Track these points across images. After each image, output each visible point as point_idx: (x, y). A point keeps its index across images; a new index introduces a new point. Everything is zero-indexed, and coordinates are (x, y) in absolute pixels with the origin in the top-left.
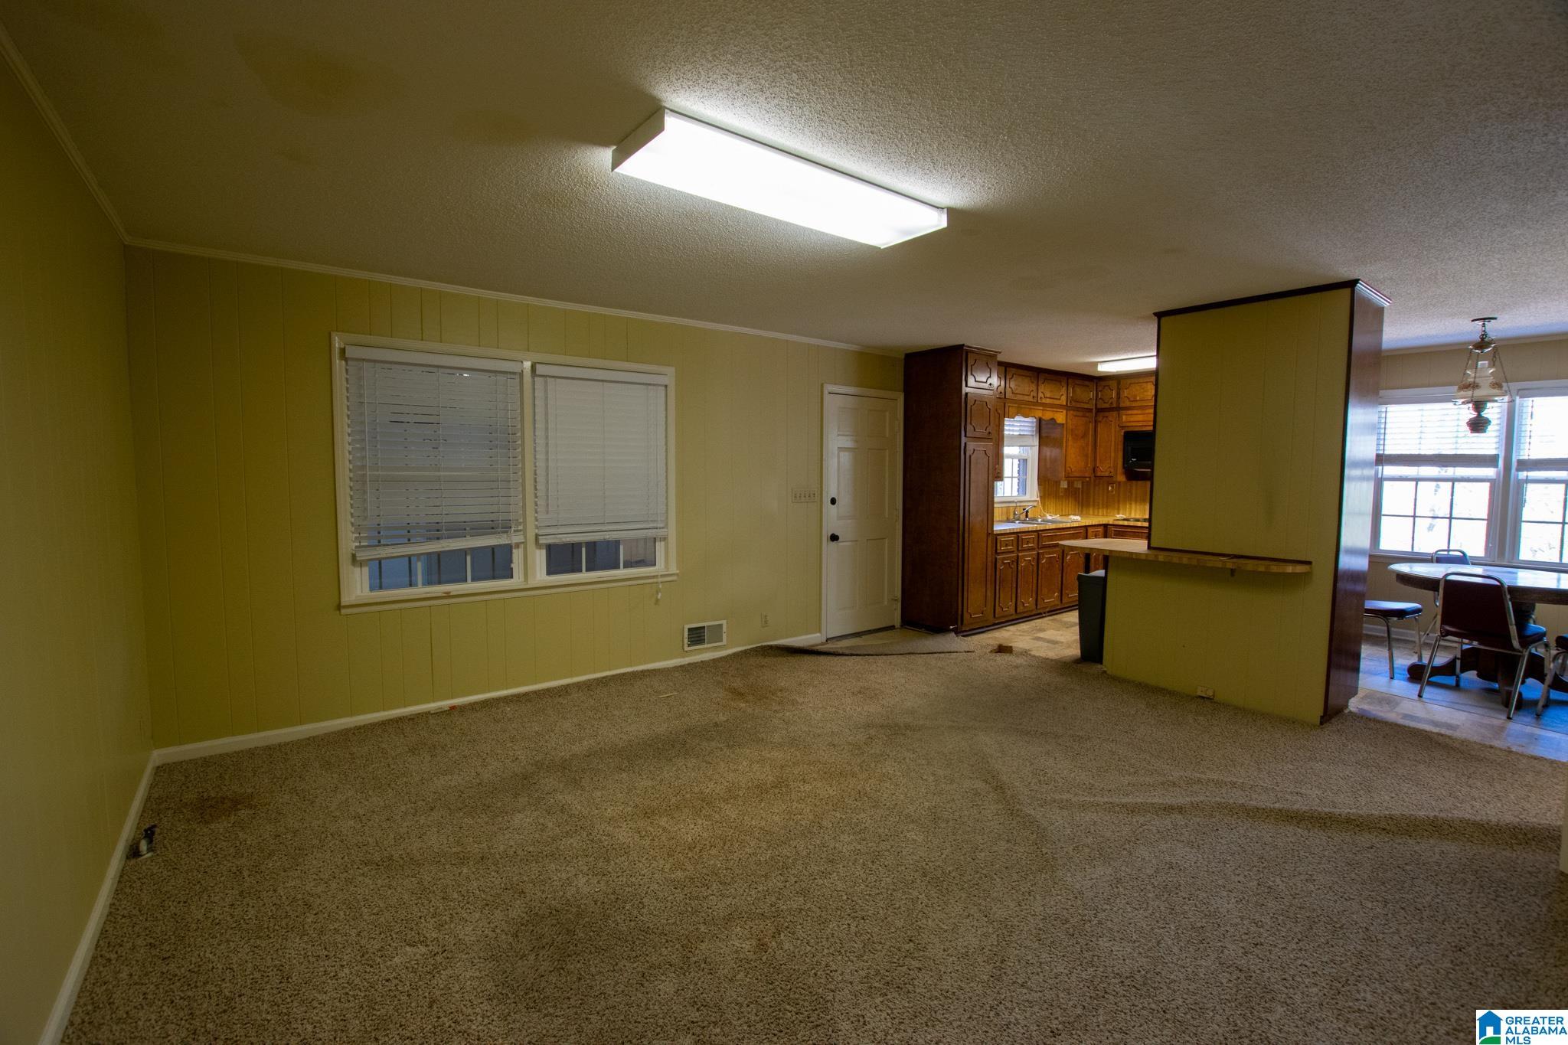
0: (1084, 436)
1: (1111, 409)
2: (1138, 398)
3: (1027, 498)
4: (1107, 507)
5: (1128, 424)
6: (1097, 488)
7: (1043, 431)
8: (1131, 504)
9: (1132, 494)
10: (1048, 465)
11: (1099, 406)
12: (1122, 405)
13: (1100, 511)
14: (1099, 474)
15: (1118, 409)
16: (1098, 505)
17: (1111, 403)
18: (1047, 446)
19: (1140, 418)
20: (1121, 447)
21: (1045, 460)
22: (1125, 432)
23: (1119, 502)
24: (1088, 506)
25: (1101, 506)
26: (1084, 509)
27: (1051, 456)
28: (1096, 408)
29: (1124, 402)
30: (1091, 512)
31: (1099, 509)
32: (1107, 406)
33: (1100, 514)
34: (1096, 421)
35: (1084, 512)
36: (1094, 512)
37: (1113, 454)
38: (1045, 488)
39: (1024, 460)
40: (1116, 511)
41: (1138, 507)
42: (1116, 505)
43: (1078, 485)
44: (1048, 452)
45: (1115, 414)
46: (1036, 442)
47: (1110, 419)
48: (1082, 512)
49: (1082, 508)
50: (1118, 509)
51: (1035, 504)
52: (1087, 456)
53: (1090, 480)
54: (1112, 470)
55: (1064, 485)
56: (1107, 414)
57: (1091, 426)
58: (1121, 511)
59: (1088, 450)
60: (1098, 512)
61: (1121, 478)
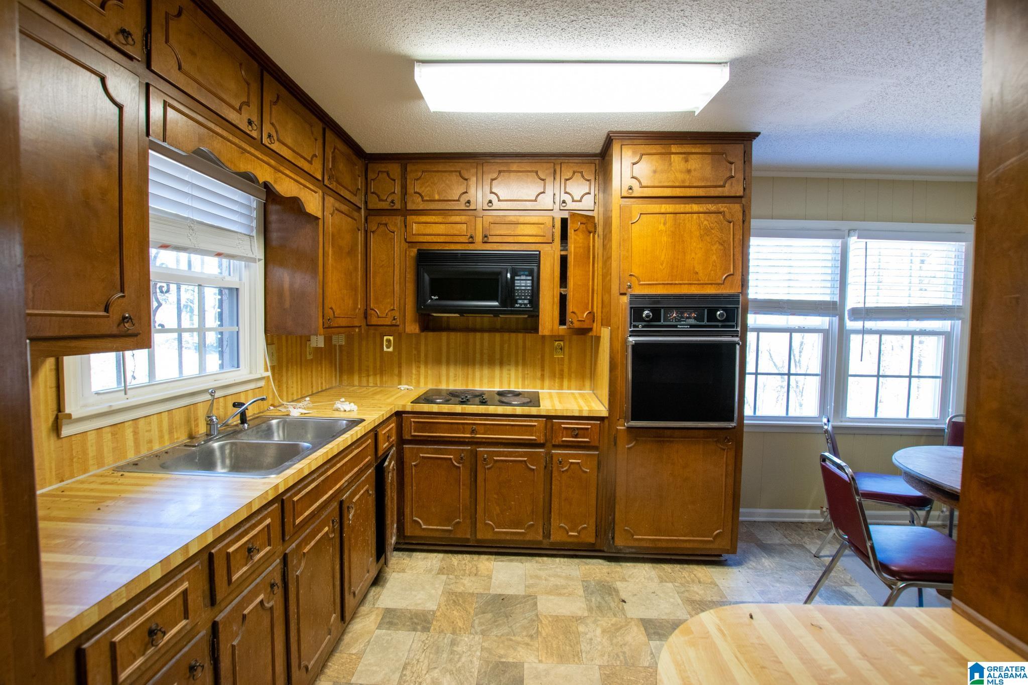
0: (352, 252)
1: (392, 212)
2: (437, 197)
3: (243, 374)
4: (382, 374)
5: (422, 239)
6: (364, 343)
7: (274, 235)
8: (419, 367)
9: (419, 352)
10: (287, 305)
11: (370, 206)
12: (410, 206)
13: (371, 379)
14: (374, 321)
15: (405, 212)
16: (368, 371)
17: (392, 202)
18: (282, 264)
19: (441, 229)
20: (410, 276)
21: (280, 294)
22: (418, 250)
23: (400, 366)
24: (351, 372)
25: (371, 373)
26: (345, 377)
27: (291, 285)
28: (366, 208)
29: (413, 202)
30: (356, 382)
31: (368, 376)
32: (384, 205)
33: (371, 385)
34: (366, 232)
35: (345, 383)
36: (360, 381)
37: (397, 288)
38: (279, 350)
39: (230, 289)
40: (396, 379)
41: (429, 372)
42: (396, 371)
43: (340, 340)
44: (285, 277)
45: (399, 219)
46: (259, 252)
47: (391, 228)
48: (341, 381)
49: (341, 376)
50: (400, 375)
51: (262, 384)
52: (354, 289)
53: (360, 331)
54: (396, 314)
55: (319, 341)
56: (384, 219)
57: (360, 237)
58: (404, 380)
59: (357, 279)
60: (368, 381)
61: (412, 328)
